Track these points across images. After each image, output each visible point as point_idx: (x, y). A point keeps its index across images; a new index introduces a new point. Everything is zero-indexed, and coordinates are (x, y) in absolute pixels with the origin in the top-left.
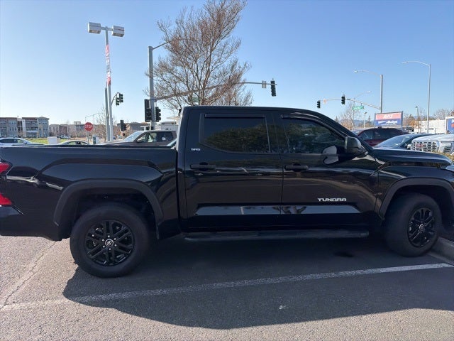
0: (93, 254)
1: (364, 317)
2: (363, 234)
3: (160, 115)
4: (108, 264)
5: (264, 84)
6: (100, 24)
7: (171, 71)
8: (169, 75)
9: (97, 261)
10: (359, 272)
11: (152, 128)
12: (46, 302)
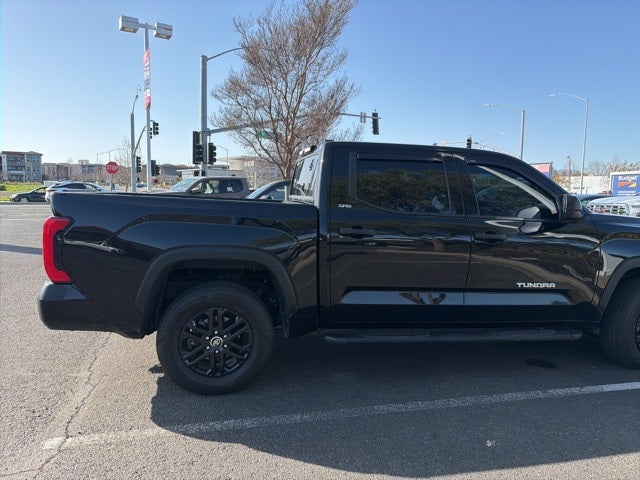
0: (190, 359)
1: (615, 458)
2: (577, 336)
3: (215, 154)
4: (212, 376)
5: (363, 117)
6: (137, 19)
7: (246, 91)
8: (245, 97)
9: (197, 370)
10: (576, 390)
11: (204, 174)
12: (132, 434)
